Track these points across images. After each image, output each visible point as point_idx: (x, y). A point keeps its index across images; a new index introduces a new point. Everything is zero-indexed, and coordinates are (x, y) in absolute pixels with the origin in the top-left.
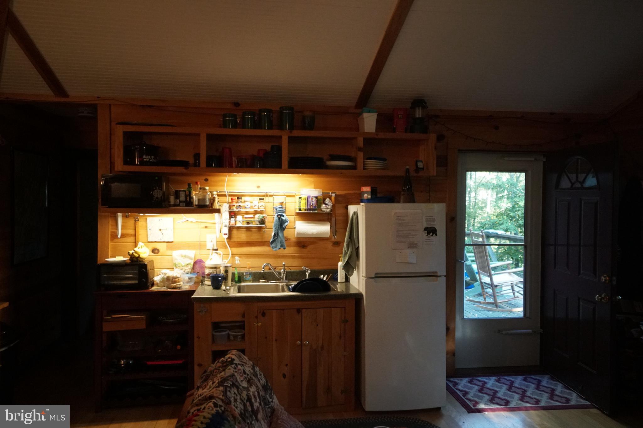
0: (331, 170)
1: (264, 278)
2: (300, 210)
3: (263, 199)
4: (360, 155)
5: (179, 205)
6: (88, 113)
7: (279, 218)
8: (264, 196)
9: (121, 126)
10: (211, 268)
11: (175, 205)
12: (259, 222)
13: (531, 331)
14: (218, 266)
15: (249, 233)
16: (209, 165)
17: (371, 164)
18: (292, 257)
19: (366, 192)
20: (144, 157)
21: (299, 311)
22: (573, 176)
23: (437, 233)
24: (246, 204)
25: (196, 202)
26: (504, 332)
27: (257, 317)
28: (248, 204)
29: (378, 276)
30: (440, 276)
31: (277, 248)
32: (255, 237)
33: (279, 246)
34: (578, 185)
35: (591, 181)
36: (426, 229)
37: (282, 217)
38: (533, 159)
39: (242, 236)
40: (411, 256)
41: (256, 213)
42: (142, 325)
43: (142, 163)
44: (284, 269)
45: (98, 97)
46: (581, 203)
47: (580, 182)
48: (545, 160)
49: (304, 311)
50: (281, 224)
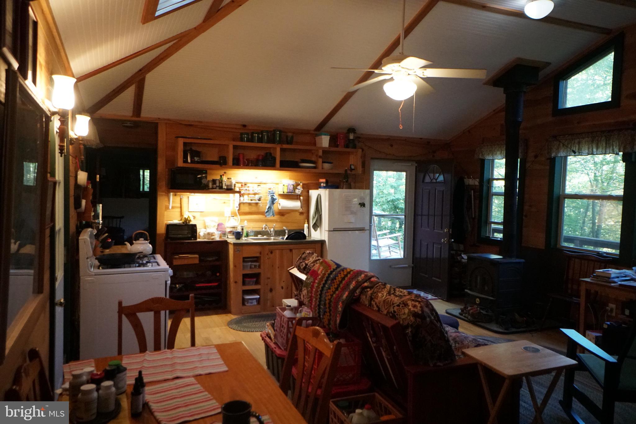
0: (302, 169)
1: (260, 234)
2: (284, 192)
3: (260, 185)
4: (320, 161)
5: (216, 188)
6: (130, 124)
7: (272, 197)
8: (260, 183)
9: (182, 139)
10: (232, 227)
11: (213, 188)
12: (258, 200)
13: (407, 265)
14: (236, 226)
15: (250, 206)
16: (233, 164)
17: (326, 166)
18: (276, 221)
19: (323, 182)
20: (195, 158)
21: (291, 250)
22: (432, 175)
23: (366, 206)
24: (249, 189)
25: (224, 187)
26: (393, 267)
27: (268, 254)
28: (250, 189)
29: (335, 230)
30: (366, 230)
31: (270, 216)
32: (254, 209)
33: (271, 214)
34: (434, 181)
35: (441, 178)
36: (360, 204)
37: (273, 197)
38: (410, 164)
39: (246, 209)
40: (352, 218)
41: (255, 194)
42: (197, 261)
43: (193, 162)
44: (274, 229)
45: (159, 118)
46: (436, 190)
47: (435, 179)
48: (416, 165)
49: (293, 250)
50: (273, 201)
